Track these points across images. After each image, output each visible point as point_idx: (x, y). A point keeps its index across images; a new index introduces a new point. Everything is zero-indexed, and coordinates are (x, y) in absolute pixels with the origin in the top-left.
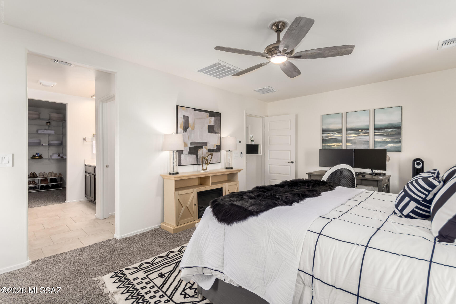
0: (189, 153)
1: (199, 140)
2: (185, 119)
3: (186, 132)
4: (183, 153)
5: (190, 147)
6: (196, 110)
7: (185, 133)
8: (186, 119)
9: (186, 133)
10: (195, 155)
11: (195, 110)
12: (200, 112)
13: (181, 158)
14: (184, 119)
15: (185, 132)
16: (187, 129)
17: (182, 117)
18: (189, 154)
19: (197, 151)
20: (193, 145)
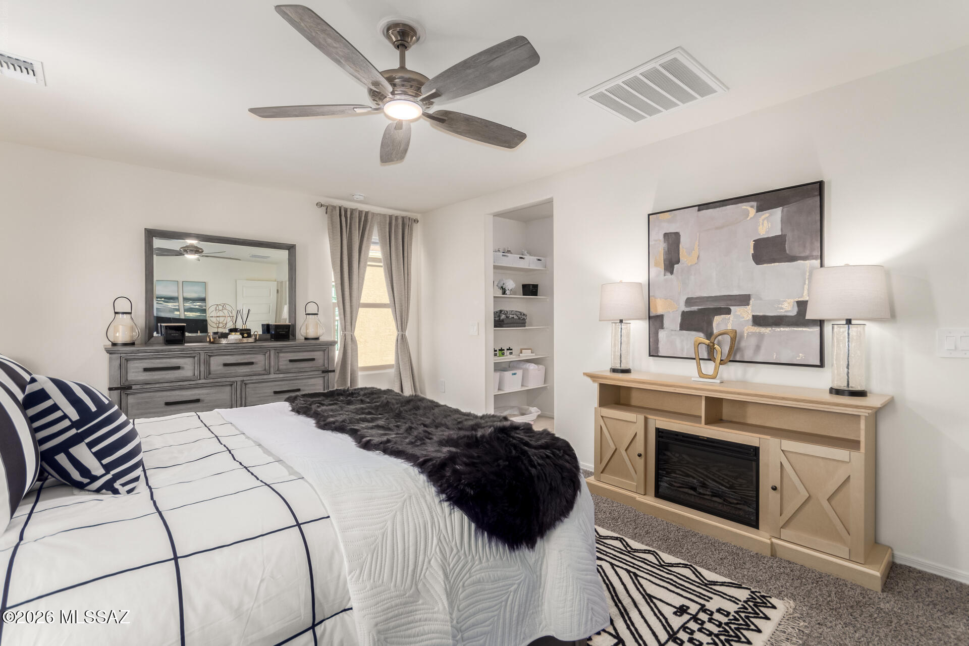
0: (680, 327)
1: (714, 289)
2: (668, 241)
3: (672, 273)
4: (664, 326)
5: (683, 312)
6: (702, 207)
7: (669, 276)
8: (673, 240)
9: (673, 276)
10: (703, 333)
11: (699, 210)
12: (718, 209)
13: (660, 339)
14: (665, 242)
15: (669, 274)
16: (676, 266)
17: (661, 237)
18: (680, 330)
19: (710, 323)
20: (693, 306)
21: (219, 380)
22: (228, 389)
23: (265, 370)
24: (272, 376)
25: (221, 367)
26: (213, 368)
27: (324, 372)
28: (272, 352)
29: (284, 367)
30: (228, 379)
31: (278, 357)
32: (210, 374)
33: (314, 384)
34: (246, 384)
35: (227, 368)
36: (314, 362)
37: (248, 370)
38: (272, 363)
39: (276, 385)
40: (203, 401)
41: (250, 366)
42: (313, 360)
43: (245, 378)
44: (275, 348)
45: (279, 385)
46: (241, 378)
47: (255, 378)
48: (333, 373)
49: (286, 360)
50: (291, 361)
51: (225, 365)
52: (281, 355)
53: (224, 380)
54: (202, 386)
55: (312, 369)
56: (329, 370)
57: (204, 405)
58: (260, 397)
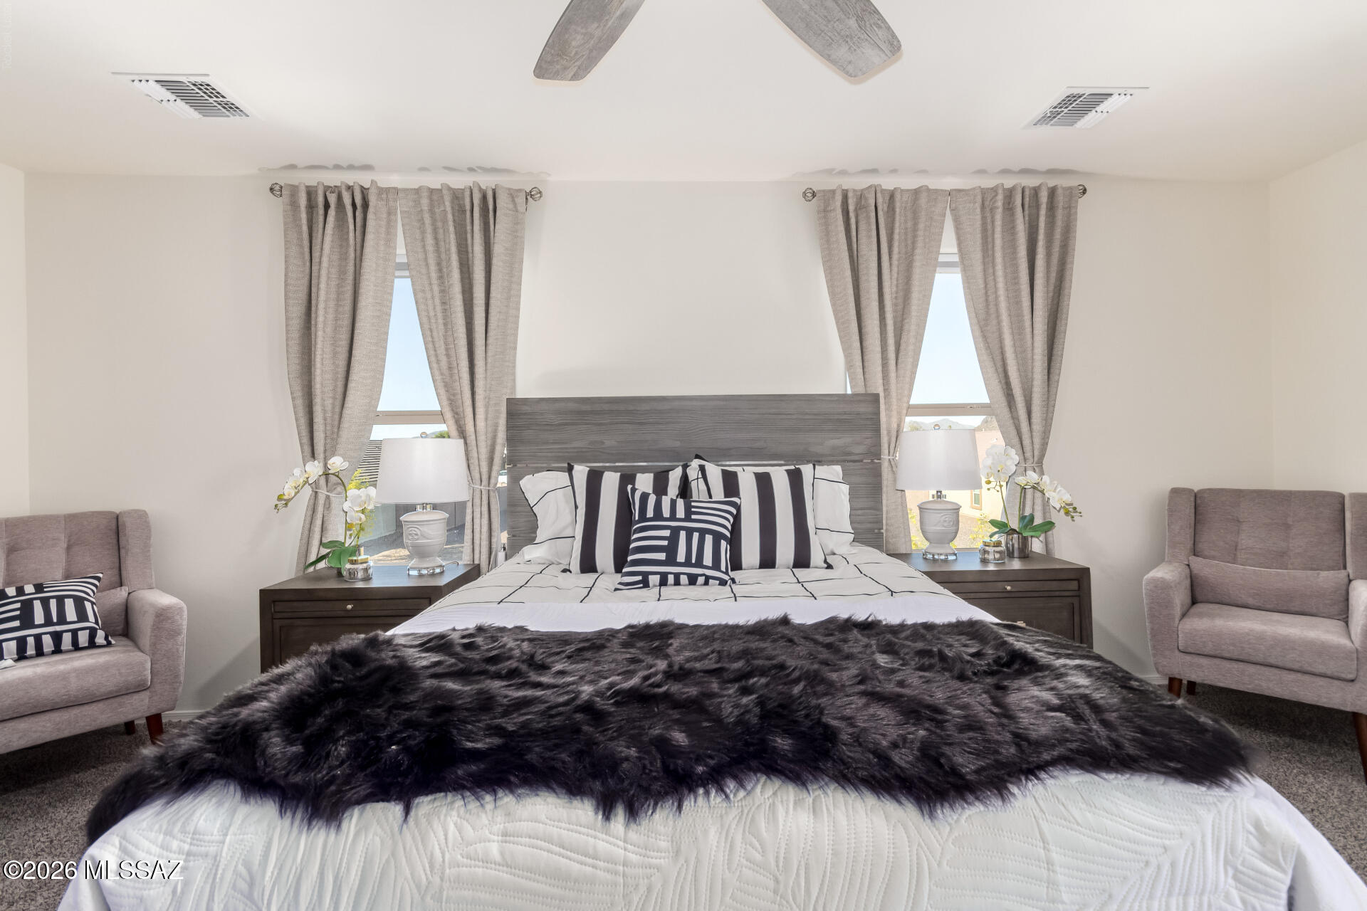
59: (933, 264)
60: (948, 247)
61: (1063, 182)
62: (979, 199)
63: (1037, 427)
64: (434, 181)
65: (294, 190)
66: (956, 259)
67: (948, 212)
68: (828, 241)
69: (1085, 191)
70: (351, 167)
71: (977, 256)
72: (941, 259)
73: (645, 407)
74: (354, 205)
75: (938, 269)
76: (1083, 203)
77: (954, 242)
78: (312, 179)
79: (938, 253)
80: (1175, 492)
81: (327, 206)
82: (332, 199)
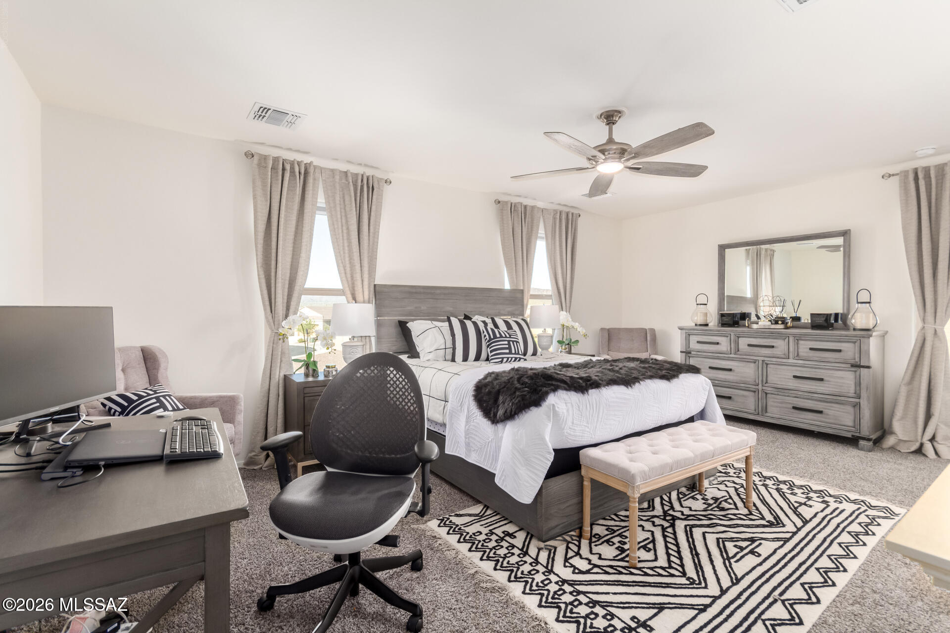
21: (745, 357)
22: (752, 365)
23: (785, 354)
24: (791, 361)
25: (747, 347)
26: (741, 347)
27: (852, 366)
28: (791, 339)
29: (805, 354)
30: (752, 357)
31: (798, 344)
32: (738, 351)
33: (843, 378)
34: (767, 364)
35: (751, 348)
36: (842, 354)
37: (770, 352)
38: (791, 349)
39: (796, 370)
40: (734, 371)
41: (771, 349)
42: (840, 351)
43: (766, 359)
44: (794, 336)
45: (800, 371)
46: (763, 358)
47: (774, 360)
48: (866, 370)
49: (807, 348)
50: (811, 349)
51: (749, 345)
52: (801, 342)
53: (748, 357)
54: (732, 359)
55: (837, 361)
56: (861, 364)
57: (735, 374)
58: (780, 378)
59: (537, 238)
60: (541, 232)
61: (576, 212)
62: (552, 214)
63: (568, 305)
64: (343, 167)
65: (264, 158)
66: (544, 236)
67: (541, 217)
68: (503, 223)
69: (580, 216)
70: (298, 151)
71: (550, 236)
72: (539, 235)
73: (438, 291)
74: (300, 173)
75: (538, 239)
76: (580, 219)
77: (544, 229)
78: (275, 153)
79: (538, 233)
80: (602, 329)
81: (284, 169)
82: (288, 167)
